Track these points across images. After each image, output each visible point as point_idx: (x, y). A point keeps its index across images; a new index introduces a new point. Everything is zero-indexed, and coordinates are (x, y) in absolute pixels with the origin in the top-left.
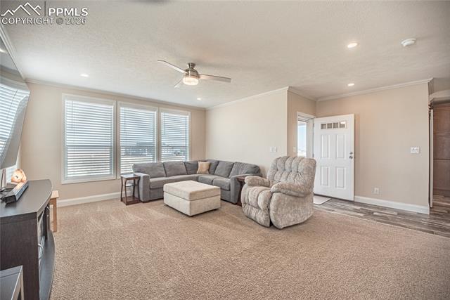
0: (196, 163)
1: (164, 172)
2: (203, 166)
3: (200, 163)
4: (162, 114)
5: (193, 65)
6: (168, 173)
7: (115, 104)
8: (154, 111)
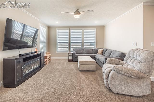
0: (98, 49)
1: (83, 52)
2: (100, 51)
3: (99, 49)
4: (84, 30)
5: (78, 9)
6: (85, 52)
7: (69, 29)
8: (81, 30)
